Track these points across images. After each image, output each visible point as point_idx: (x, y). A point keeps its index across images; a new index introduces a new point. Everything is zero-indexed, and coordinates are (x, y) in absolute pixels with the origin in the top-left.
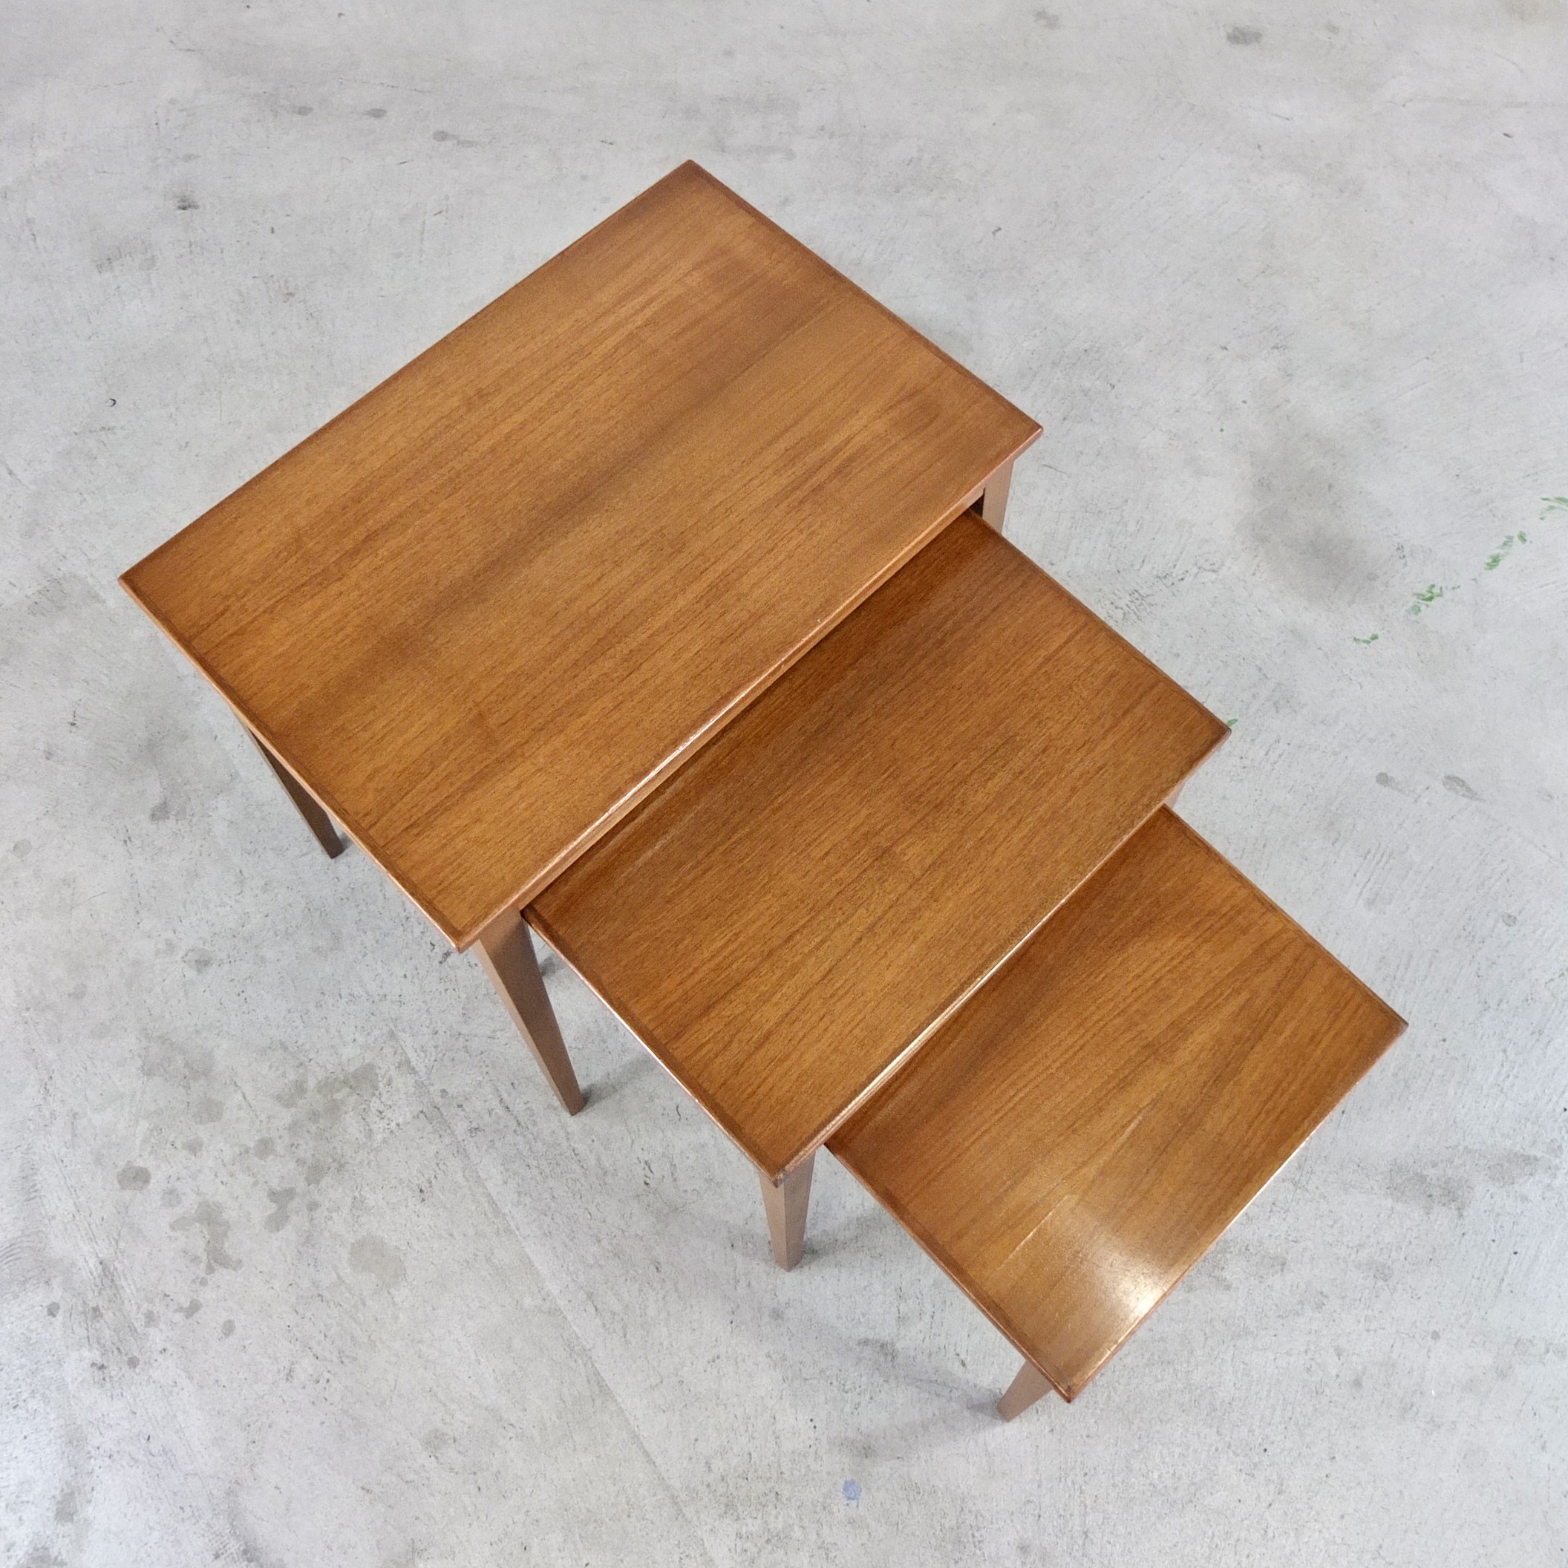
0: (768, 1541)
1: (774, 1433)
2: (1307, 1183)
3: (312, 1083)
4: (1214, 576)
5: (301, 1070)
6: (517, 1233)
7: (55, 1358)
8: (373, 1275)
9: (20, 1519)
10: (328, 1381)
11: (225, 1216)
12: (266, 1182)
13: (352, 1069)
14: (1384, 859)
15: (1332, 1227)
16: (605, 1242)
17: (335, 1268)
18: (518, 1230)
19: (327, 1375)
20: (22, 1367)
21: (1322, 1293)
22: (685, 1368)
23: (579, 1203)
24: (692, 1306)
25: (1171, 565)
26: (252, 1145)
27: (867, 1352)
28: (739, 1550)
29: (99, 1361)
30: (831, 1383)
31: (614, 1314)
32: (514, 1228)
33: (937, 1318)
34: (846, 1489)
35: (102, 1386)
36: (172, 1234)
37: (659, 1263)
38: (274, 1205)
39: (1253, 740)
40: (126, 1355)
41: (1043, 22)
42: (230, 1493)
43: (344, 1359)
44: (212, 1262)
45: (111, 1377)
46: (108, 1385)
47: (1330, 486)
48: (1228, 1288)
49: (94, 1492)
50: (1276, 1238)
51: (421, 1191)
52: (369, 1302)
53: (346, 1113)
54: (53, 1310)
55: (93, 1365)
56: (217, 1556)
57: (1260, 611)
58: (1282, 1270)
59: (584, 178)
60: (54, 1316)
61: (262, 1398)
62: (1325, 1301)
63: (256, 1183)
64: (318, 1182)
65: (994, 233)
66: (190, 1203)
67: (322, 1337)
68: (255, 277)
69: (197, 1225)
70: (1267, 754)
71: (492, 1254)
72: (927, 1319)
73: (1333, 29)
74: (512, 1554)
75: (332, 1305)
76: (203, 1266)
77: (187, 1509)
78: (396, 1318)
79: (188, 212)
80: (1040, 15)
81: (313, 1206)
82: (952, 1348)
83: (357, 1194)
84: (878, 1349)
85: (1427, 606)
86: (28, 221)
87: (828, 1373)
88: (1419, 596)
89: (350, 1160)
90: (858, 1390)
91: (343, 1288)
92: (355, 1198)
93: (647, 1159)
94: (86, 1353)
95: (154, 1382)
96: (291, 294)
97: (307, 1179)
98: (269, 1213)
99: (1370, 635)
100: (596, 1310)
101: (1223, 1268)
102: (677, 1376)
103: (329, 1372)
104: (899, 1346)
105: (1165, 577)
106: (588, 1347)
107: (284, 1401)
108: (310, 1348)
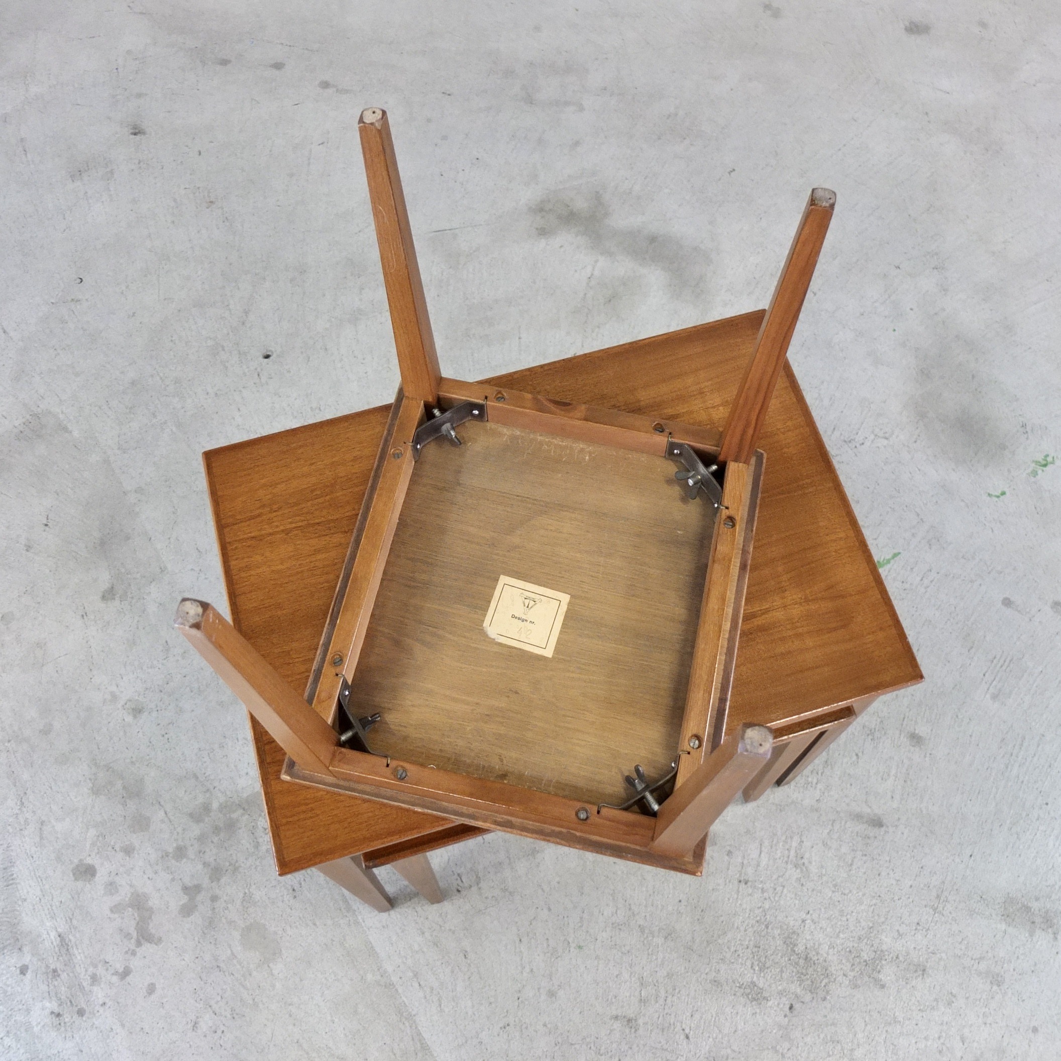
2: (943, 909)
3: (215, 805)
4: (885, 442)
5: (208, 795)
6: (363, 924)
7: (24, 1007)
8: (257, 953)
10: (223, 1032)
11: (150, 903)
12: (181, 879)
13: (245, 795)
14: (1006, 664)
15: (961, 943)
16: (427, 934)
17: (230, 946)
18: (364, 922)
19: (222, 1028)
21: (951, 993)
22: (484, 1033)
24: (489, 985)
25: (854, 432)
26: (171, 850)
27: (617, 1025)
29: (56, 1010)
30: (590, 1048)
31: (432, 989)
32: (361, 921)
33: (669, 1001)
35: (58, 1030)
36: (112, 916)
37: (466, 952)
38: (186, 897)
39: (912, 569)
40: (76, 1006)
41: (769, 12)
43: (235, 1015)
44: (140, 938)
45: (65, 1023)
46: (63, 1029)
47: (973, 377)
48: (883, 986)
50: (919, 950)
51: (294, 890)
52: (254, 973)
53: (240, 828)
54: (23, 970)
55: (52, 1013)
57: (919, 470)
58: (923, 975)
59: (429, 120)
60: (24, 975)
61: (175, 1043)
62: (954, 1000)
63: (173, 880)
64: (219, 880)
65: (730, 173)
66: (124, 894)
67: (219, 998)
68: (185, 188)
69: (130, 909)
70: (922, 580)
71: (345, 940)
72: (661, 1001)
73: (983, 25)
75: (227, 974)
76: (133, 941)
78: (273, 986)
79: (138, 137)
80: (767, 7)
81: (214, 899)
82: (679, 1024)
83: (247, 891)
84: (625, 1023)
85: (1043, 471)
86: (22, 140)
87: (588, 1040)
88: (1037, 462)
89: (242, 865)
91: (235, 961)
92: (245, 894)
93: (459, 872)
94: (48, 1004)
95: (96, 1028)
96: (211, 202)
97: (210, 878)
98: (181, 903)
99: (1000, 492)
100: (420, 985)
101: (879, 972)
102: (477, 1038)
103: (224, 1025)
104: (640, 1022)
105: (850, 442)
106: (413, 1013)
107: (190, 1046)
108: (210, 1006)
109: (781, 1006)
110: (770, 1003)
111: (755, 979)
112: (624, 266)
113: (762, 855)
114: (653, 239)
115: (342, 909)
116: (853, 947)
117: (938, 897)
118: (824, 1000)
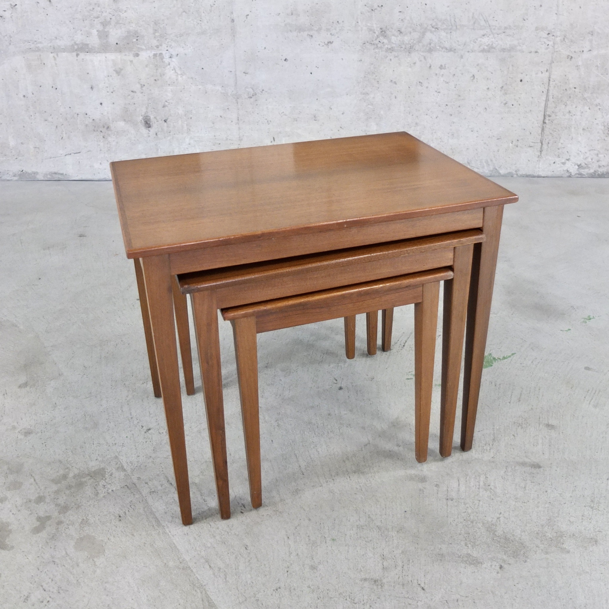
2: (598, 507)
3: (71, 475)
5: (67, 470)
6: (169, 534)
8: (86, 552)
10: (48, 601)
11: (10, 528)
12: (37, 513)
13: (93, 470)
14: (597, 392)
16: (218, 537)
17: (65, 549)
18: (170, 532)
22: (260, 594)
24: (265, 565)
26: (34, 498)
27: (366, 584)
30: (346, 600)
31: (220, 569)
32: (168, 532)
33: (405, 567)
37: (247, 546)
38: (38, 523)
47: (538, 292)
48: (568, 552)
50: (588, 530)
51: (120, 516)
52: (81, 565)
53: (86, 486)
57: (518, 324)
58: (596, 544)
63: (31, 514)
64: (65, 513)
67: (50, 580)
70: (532, 362)
71: (154, 543)
72: (399, 568)
75: (59, 566)
78: (95, 572)
79: (82, 237)
81: (60, 523)
82: (416, 581)
83: (85, 518)
84: (373, 583)
85: (589, 321)
86: (21, 240)
87: (344, 594)
88: (585, 319)
89: (84, 505)
90: (362, 602)
91: (67, 558)
92: (83, 520)
97: (59, 512)
98: (35, 526)
99: (567, 329)
100: (210, 567)
101: (563, 544)
102: (255, 597)
103: (50, 597)
104: (385, 581)
106: (203, 584)
108: (42, 586)
109: (493, 567)
110: (484, 566)
111: (469, 552)
113: (461, 485)
115: (155, 526)
116: (539, 531)
117: (592, 501)
118: (525, 562)
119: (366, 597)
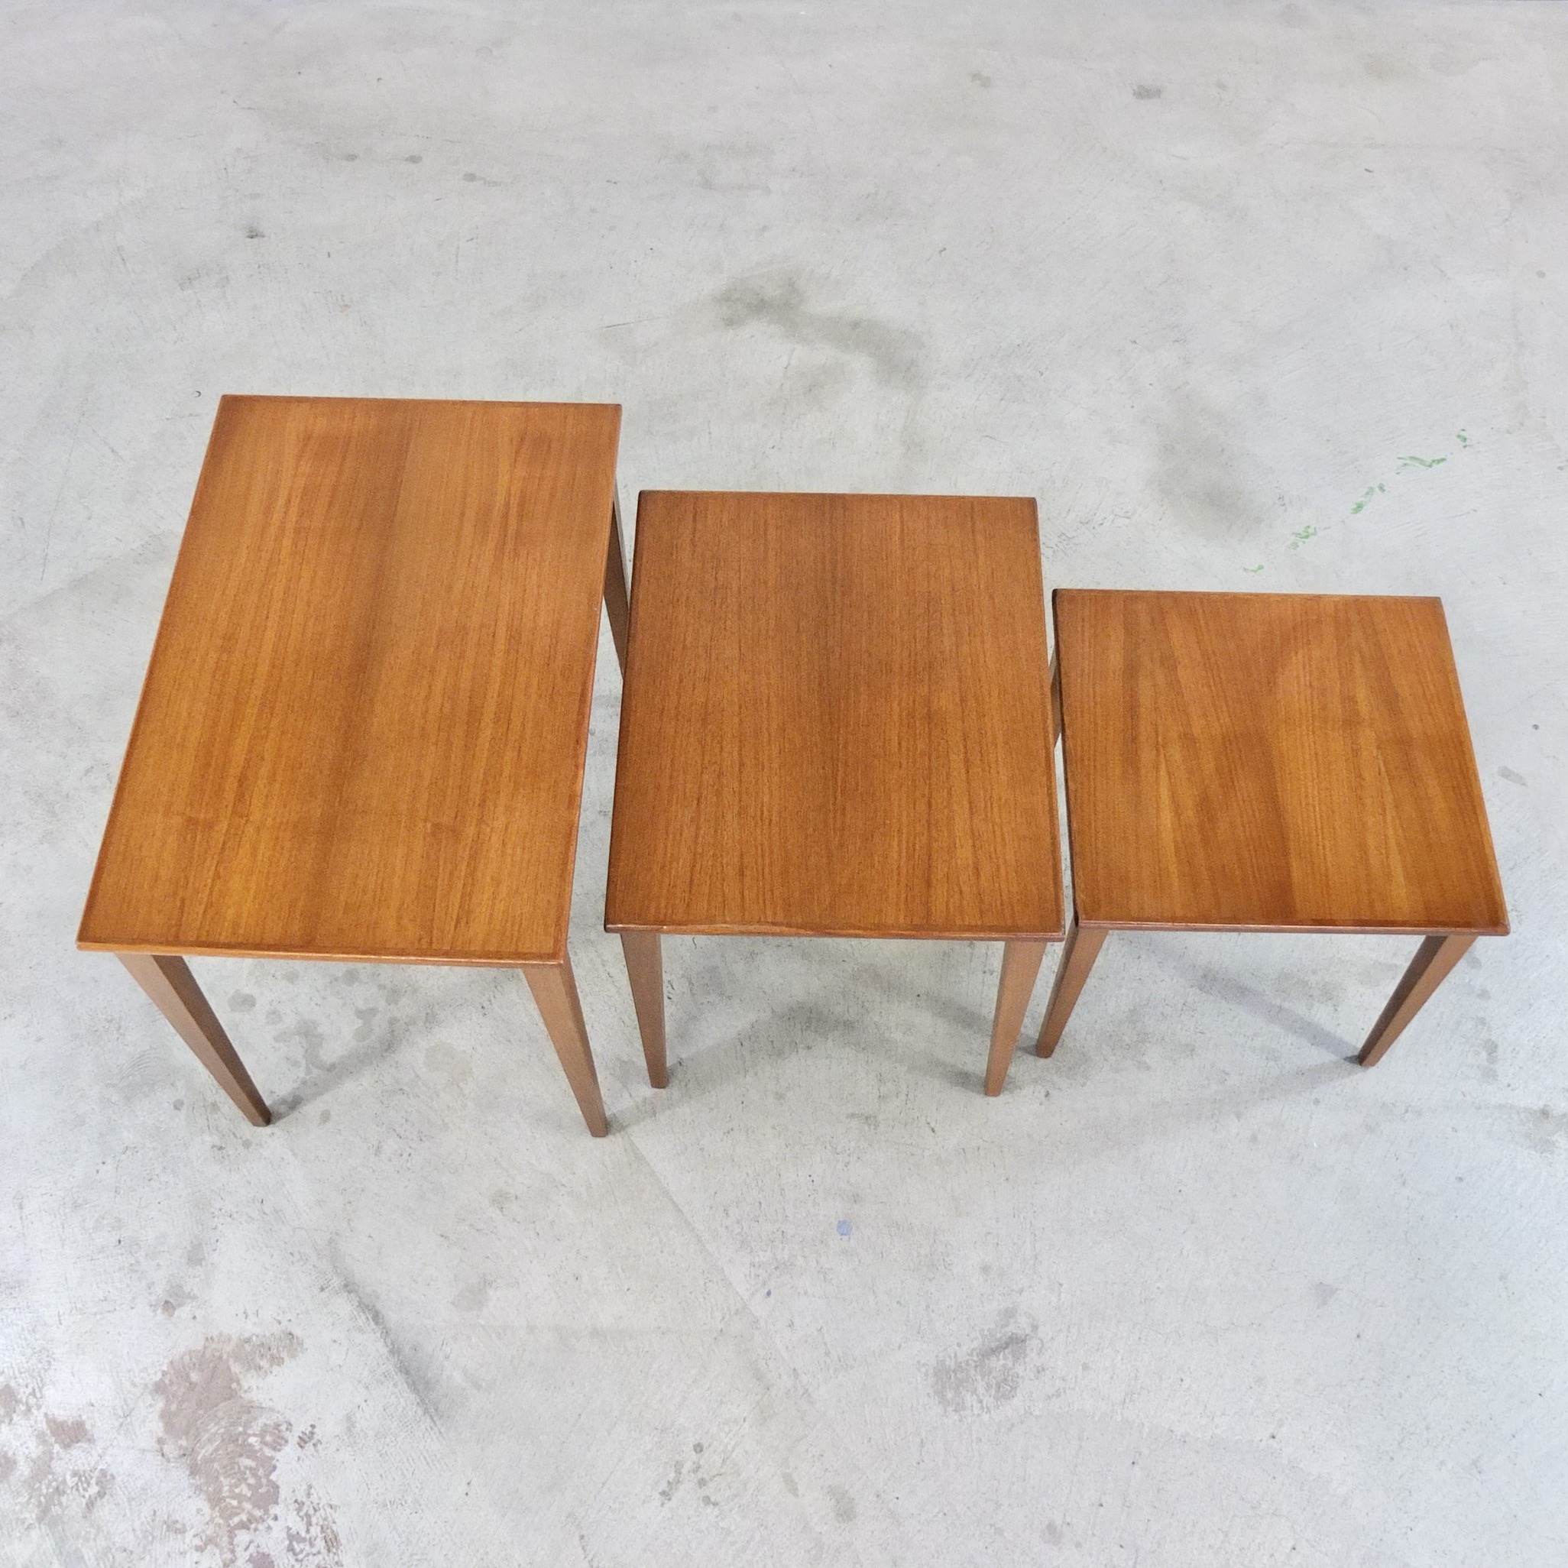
0: (776, 1268)
1: (779, 1186)
4: (1127, 521)
7: (181, 1142)
8: (445, 1073)
9: (158, 1265)
10: (410, 1155)
11: (320, 1030)
12: (353, 1003)
17: (413, 1068)
19: (409, 1151)
20: (154, 1149)
21: (1224, 1071)
22: (705, 1139)
23: (615, 1014)
24: (709, 1092)
25: (1092, 513)
26: (340, 975)
27: (854, 1123)
28: (753, 1276)
29: (217, 1144)
30: (825, 1148)
31: (645, 1098)
33: (911, 1096)
34: (839, 1227)
35: (222, 1163)
36: (277, 1045)
37: (681, 1059)
38: (360, 1021)
40: (241, 1138)
41: (978, 82)
42: (331, 1241)
43: (423, 1138)
44: (310, 1066)
45: (228, 1156)
46: (227, 1162)
47: (1223, 450)
48: (1148, 1068)
49: (218, 1244)
51: (483, 1007)
52: (442, 1094)
54: (178, 1106)
55: (213, 1147)
56: (322, 1289)
57: (1166, 548)
58: (1191, 1054)
59: (593, 211)
60: (179, 1110)
61: (356, 1169)
63: (344, 1004)
64: (397, 1001)
65: (940, 252)
66: (290, 1021)
67: (404, 1121)
68: (315, 292)
69: (297, 1037)
71: (544, 1055)
72: (904, 1098)
73: (1221, 86)
74: (566, 1283)
75: (411, 1097)
76: (302, 1069)
77: (297, 1255)
78: (465, 1105)
79: (255, 240)
80: (976, 76)
81: (393, 1021)
82: (923, 1119)
83: (429, 1011)
84: (864, 1120)
85: (1304, 543)
86: (119, 249)
87: (822, 1140)
88: (1297, 534)
89: (423, 985)
90: (848, 1152)
91: (420, 1083)
92: (427, 1014)
94: (207, 1138)
95: (265, 1159)
96: (346, 306)
97: (387, 1000)
98: (356, 1027)
99: (1257, 566)
101: (1143, 1054)
102: (698, 1144)
103: (411, 1147)
104: (880, 1117)
105: (1087, 523)
106: (624, 1124)
107: (374, 1171)
108: (394, 1130)
109: (1036, 1094)
110: (1024, 1092)
112: (824, 354)
114: (856, 325)
116: (1113, 1031)
118: (1084, 1085)
119: (853, 1144)
